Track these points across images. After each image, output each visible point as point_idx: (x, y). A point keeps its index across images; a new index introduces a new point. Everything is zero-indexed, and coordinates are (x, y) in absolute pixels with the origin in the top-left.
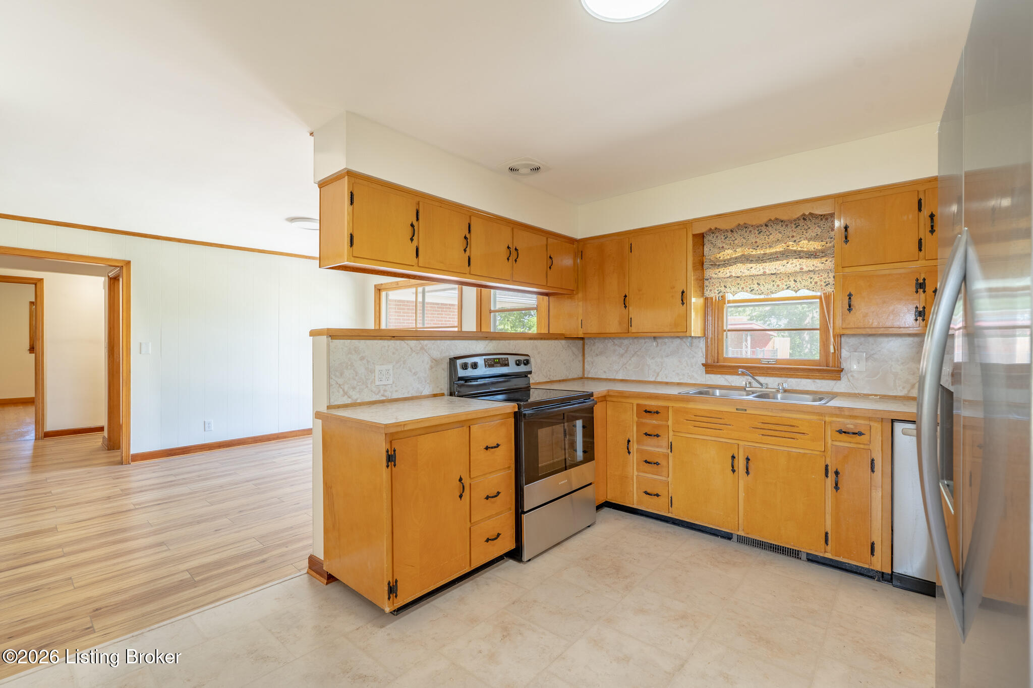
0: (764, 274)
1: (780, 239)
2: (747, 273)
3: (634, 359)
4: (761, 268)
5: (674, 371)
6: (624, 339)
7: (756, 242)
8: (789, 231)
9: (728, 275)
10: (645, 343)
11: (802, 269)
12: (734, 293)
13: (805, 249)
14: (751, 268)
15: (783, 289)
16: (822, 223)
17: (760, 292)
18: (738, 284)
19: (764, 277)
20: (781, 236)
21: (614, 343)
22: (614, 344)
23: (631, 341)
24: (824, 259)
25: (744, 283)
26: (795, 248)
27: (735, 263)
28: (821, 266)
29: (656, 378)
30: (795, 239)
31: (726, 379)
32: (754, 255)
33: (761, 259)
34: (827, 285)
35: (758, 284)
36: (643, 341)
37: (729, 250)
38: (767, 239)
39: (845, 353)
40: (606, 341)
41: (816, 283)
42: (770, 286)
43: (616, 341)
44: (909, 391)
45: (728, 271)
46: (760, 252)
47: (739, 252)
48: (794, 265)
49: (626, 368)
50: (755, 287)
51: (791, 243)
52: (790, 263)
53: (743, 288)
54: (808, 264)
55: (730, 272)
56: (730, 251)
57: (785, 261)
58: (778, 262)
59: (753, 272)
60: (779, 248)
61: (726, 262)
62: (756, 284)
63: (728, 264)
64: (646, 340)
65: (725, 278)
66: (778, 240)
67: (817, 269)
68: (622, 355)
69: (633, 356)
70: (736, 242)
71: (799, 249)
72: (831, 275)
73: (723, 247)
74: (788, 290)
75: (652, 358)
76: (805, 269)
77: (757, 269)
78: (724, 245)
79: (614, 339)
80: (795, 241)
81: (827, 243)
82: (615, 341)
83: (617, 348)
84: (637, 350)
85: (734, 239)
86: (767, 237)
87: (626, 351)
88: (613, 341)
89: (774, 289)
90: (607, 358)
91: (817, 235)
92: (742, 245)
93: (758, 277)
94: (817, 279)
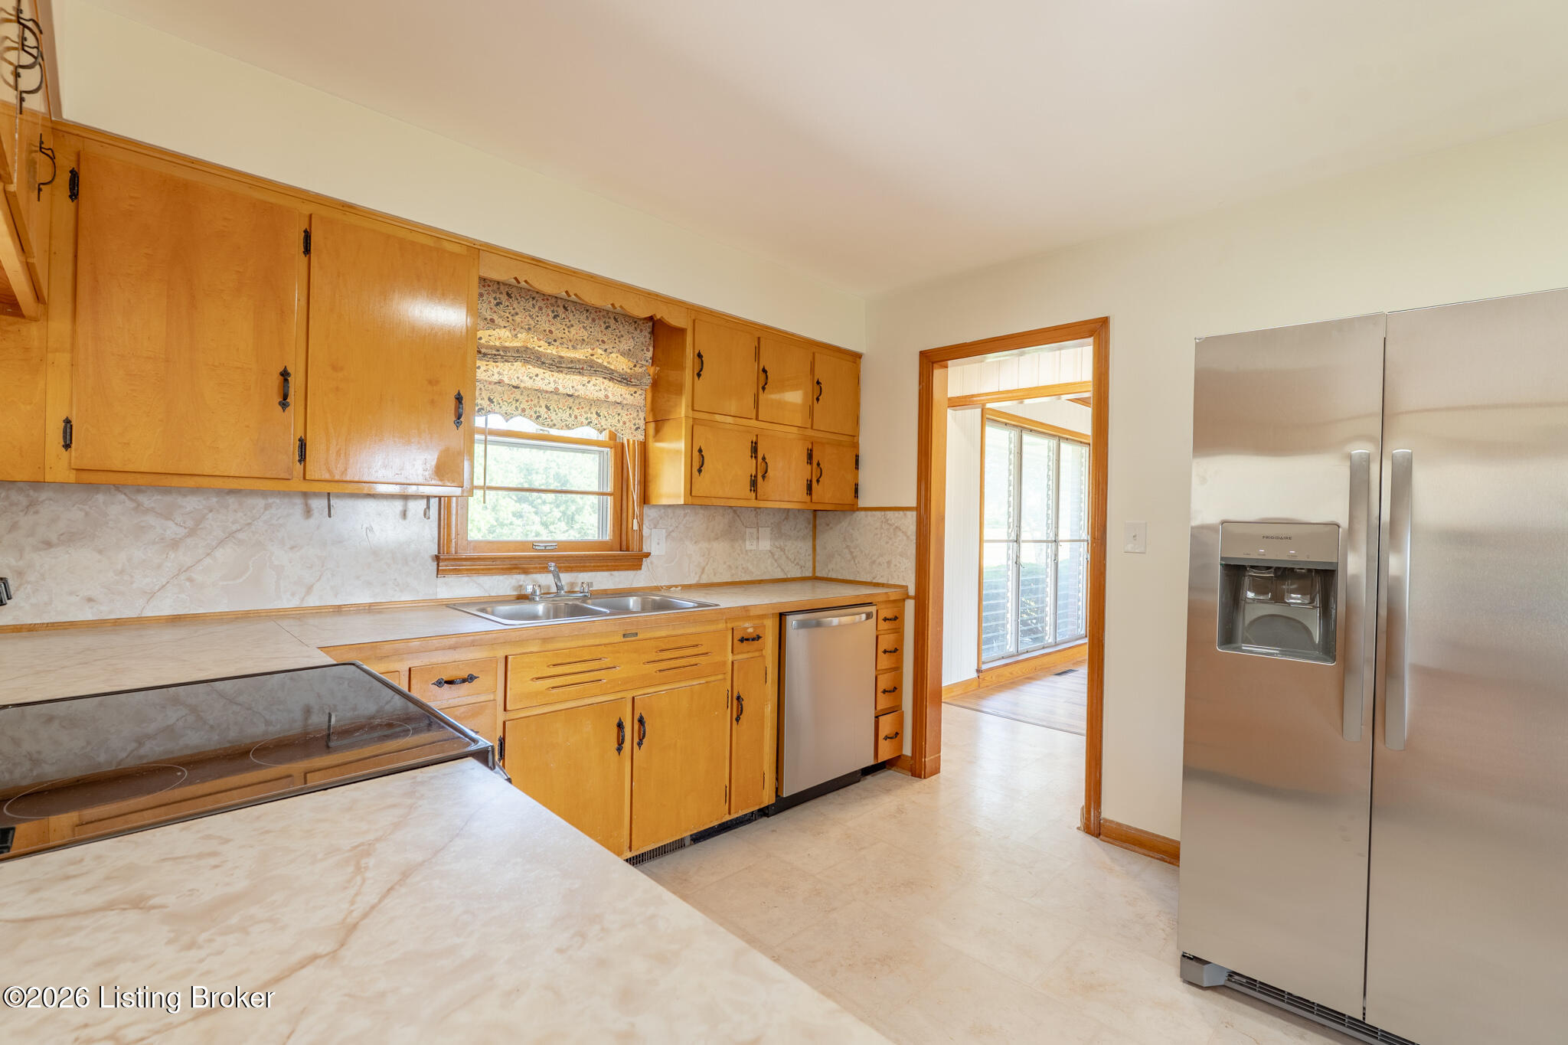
0: (556, 392)
1: (585, 338)
2: (529, 383)
3: (225, 554)
4: (552, 380)
5: (358, 578)
6: (185, 496)
7: (551, 332)
8: (597, 331)
9: (496, 378)
10: (267, 507)
11: (607, 396)
12: (507, 416)
13: (612, 367)
14: (537, 375)
15: (582, 424)
16: (637, 333)
17: (551, 423)
18: (517, 401)
19: (556, 397)
20: (586, 333)
21: (139, 504)
22: (138, 508)
23: (215, 500)
24: (633, 389)
25: (527, 401)
26: (600, 361)
27: (516, 359)
28: (630, 399)
29: (303, 599)
30: (607, 347)
31: (479, 584)
32: (548, 354)
33: (558, 365)
34: (637, 429)
35: (547, 408)
36: (260, 502)
37: (504, 330)
38: (566, 331)
39: (646, 531)
40: (100, 498)
41: (624, 423)
42: (565, 416)
43: (146, 500)
44: (700, 577)
45: (496, 370)
46: (552, 351)
47: (522, 339)
48: (597, 388)
49: (190, 580)
50: (543, 410)
51: (600, 351)
52: (591, 383)
53: (524, 410)
54: (617, 392)
55: (499, 373)
56: (505, 333)
57: (586, 379)
58: (578, 377)
59: (539, 384)
60: (580, 354)
61: (502, 353)
62: (544, 407)
63: (502, 357)
64: (270, 501)
65: (490, 383)
66: (583, 340)
67: (625, 402)
68: (175, 544)
69: (221, 543)
70: (517, 318)
71: (605, 364)
72: (642, 415)
73: (492, 321)
74: (588, 428)
75: (292, 548)
76: (611, 398)
77: (547, 380)
78: (495, 317)
79: (139, 490)
80: (606, 350)
81: (635, 366)
82: (141, 498)
83: (151, 519)
84: (234, 528)
85: (513, 312)
86: (567, 329)
87: (192, 532)
88: (131, 499)
89: (571, 421)
90: (100, 552)
91: (630, 350)
92: (529, 329)
93: (547, 395)
94: (625, 418)
